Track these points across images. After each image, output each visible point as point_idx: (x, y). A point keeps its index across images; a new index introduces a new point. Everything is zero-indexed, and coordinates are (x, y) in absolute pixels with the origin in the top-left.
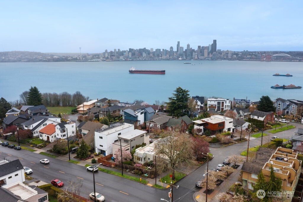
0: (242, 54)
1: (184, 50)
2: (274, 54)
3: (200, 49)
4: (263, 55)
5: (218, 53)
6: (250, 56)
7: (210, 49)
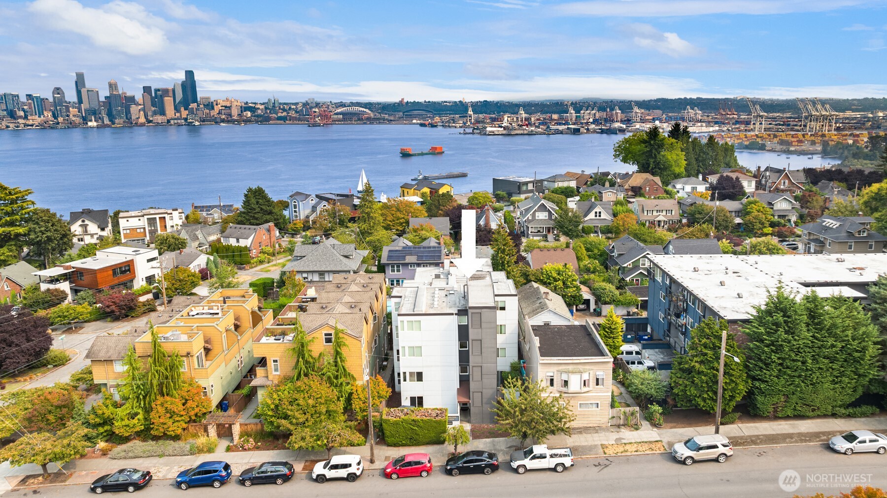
0: (266, 108)
1: (102, 99)
2: (337, 108)
3: (151, 95)
4: (314, 110)
5: (202, 106)
6: (285, 114)
7: (179, 95)
